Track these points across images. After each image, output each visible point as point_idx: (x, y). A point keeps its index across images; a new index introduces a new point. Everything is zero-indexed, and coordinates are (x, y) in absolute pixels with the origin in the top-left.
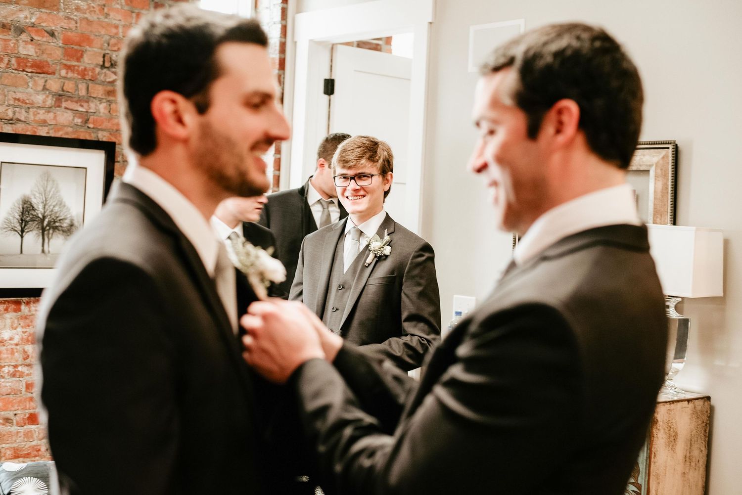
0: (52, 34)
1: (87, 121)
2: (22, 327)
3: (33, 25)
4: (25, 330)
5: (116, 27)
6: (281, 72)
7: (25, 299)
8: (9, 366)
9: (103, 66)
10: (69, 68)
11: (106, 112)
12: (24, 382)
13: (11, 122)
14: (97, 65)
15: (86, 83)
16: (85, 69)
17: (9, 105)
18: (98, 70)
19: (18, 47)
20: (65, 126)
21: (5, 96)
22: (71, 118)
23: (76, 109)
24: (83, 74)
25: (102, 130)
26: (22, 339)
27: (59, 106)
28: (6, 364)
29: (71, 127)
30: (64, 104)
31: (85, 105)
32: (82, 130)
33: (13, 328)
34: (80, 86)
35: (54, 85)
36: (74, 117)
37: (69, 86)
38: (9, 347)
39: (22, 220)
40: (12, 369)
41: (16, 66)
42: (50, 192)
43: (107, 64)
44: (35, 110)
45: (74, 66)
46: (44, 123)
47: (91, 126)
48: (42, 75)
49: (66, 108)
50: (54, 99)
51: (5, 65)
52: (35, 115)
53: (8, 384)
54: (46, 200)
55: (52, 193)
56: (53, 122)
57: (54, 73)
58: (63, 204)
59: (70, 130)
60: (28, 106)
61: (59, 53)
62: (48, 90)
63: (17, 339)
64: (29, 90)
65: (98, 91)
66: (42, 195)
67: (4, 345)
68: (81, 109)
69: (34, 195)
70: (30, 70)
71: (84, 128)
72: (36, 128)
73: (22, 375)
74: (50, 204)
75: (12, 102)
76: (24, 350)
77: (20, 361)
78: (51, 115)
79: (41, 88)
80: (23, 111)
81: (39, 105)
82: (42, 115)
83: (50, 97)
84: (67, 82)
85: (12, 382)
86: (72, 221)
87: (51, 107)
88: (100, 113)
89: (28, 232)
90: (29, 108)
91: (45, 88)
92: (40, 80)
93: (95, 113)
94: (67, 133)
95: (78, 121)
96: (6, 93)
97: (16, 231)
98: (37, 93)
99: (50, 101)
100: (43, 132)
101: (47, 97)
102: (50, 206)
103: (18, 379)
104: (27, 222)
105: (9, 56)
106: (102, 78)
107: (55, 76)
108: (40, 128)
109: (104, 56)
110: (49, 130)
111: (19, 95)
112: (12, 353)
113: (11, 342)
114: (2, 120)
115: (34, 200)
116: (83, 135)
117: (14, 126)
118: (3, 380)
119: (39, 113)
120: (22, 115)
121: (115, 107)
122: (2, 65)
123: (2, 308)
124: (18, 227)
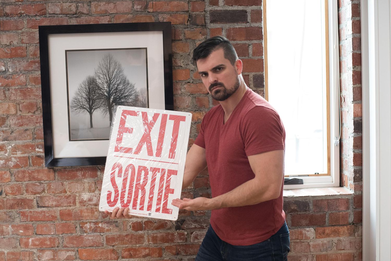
1: (146, 7)
7: (100, 166)
8: (90, 223)
12: (104, 236)
13: (75, 16)
17: (72, 2)
20: (126, 13)
22: (131, 6)
25: (162, 13)
28: (87, 221)
29: (131, 14)
32: (143, 15)
33: (90, 191)
36: (133, 4)
38: (90, 207)
39: (89, 99)
40: (92, 225)
42: (113, 72)
44: (96, 2)
46: (105, 13)
47: (151, 10)
52: (96, 7)
53: (90, 238)
54: (110, 80)
55: (115, 73)
56: (114, 12)
58: (127, 82)
59: (130, 16)
63: (95, 200)
66: (106, 77)
67: (84, 206)
69: (99, 76)
71: (144, 13)
72: (98, 18)
73: (102, 230)
74: (114, 83)
77: (100, 219)
78: (111, 5)
80: (85, 5)
82: (102, 6)
85: (93, 236)
86: (137, 96)
89: (96, 109)
90: (90, 2)
94: (128, 19)
95: (138, 7)
97: (84, 108)
100: (105, 21)
102: (114, 85)
103: (99, 234)
104: (94, 101)
108: (103, 18)
110: (110, 18)
112: (92, 211)
113: (91, 203)
114: (66, 15)
115: (99, 81)
116: (144, 19)
117: (78, 19)
118: (85, 234)
119: (100, 5)
120: (84, 9)
123: (79, 174)
124: (87, 106)
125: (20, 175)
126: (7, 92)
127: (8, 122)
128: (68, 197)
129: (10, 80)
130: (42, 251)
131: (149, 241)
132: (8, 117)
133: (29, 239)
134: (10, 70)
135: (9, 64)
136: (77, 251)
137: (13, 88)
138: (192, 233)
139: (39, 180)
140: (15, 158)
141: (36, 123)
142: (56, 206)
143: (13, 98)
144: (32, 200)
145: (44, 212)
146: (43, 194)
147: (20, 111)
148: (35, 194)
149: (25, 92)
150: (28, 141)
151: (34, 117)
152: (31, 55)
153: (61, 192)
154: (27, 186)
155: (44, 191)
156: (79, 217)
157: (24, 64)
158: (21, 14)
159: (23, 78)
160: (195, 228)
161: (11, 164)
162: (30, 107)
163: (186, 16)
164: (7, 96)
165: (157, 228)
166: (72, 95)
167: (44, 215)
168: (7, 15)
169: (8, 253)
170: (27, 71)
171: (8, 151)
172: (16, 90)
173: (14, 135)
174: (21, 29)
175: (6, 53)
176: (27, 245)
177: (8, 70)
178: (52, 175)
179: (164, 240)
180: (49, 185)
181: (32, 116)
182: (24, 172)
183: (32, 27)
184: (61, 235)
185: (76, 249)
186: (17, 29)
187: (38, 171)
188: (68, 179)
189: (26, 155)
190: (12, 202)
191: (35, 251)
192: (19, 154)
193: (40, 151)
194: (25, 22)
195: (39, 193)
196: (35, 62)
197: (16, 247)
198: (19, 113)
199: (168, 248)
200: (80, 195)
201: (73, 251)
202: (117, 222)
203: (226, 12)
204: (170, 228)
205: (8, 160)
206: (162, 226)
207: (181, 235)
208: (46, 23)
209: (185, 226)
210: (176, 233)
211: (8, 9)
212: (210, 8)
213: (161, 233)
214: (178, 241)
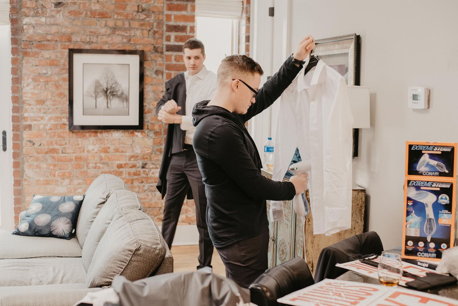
1: (130, 40)
2: (99, 144)
4: (100, 146)
6: (248, 5)
7: (100, 131)
8: (93, 163)
9: (138, 12)
10: (119, 14)
11: (141, 35)
12: (101, 171)
13: (89, 43)
14: (134, 11)
15: (129, 21)
16: (128, 14)
17: (87, 35)
18: (135, 13)
19: (91, 6)
20: (118, 44)
21: (85, 31)
22: (121, 39)
23: (123, 34)
24: (127, 16)
25: (139, 44)
26: (99, 150)
27: (114, 34)
30: (117, 33)
31: (129, 32)
32: (127, 45)
33: (93, 144)
34: (125, 23)
35: (111, 23)
37: (119, 23)
38: (92, 154)
39: (95, 91)
40: (94, 165)
41: (90, 15)
42: (110, 77)
43: (140, 10)
44: (101, 36)
45: (122, 13)
46: (106, 43)
47: (132, 42)
48: (104, 19)
49: (118, 34)
50: (111, 30)
51: (84, 15)
52: (101, 39)
53: (92, 172)
54: (108, 81)
55: (111, 77)
56: (111, 42)
57: (110, 17)
58: (117, 83)
59: (120, 45)
60: (97, 35)
61: (113, 7)
62: (107, 26)
63: (96, 150)
64: (98, 27)
65: (136, 24)
66: (106, 79)
67: (89, 153)
68: (126, 34)
69: (102, 79)
70: (98, 17)
72: (102, 46)
73: (99, 168)
74: (110, 83)
75: (88, 33)
76: (100, 156)
77: (98, 161)
78: (110, 38)
79: (103, 25)
80: (95, 38)
81: (103, 34)
82: (105, 39)
83: (109, 29)
84: (118, 21)
86: (122, 91)
87: (110, 35)
88: (137, 35)
89: (99, 97)
90: (98, 36)
91: (106, 25)
92: (103, 22)
93: (134, 36)
94: (119, 47)
95: (125, 40)
96: (85, 29)
97: (92, 97)
98: (102, 28)
99: (109, 32)
100: (106, 47)
101: (108, 29)
103: (97, 170)
104: (98, 93)
105: (86, 10)
106: (137, 17)
107: (111, 19)
108: (104, 45)
109: (138, 6)
110: (109, 46)
111: (92, 30)
112: (94, 157)
113: (93, 151)
114: (84, 42)
115: (101, 82)
116: (128, 48)
117: (90, 45)
118: (89, 170)
119: (103, 38)
120: (94, 39)
121: (145, 32)
122: (83, 16)
123: (87, 134)
124: (94, 95)
125: (52, 134)
126: (47, 86)
127: (46, 103)
128: (80, 148)
129: (49, 79)
130: (63, 179)
131: (126, 174)
132: (46, 100)
133: (55, 172)
134: (49, 73)
135: (49, 69)
136: (84, 180)
137: (50, 83)
138: (150, 171)
139: (63, 138)
140: (50, 124)
141: (63, 104)
142: (73, 153)
143: (50, 89)
144: (59, 149)
145: (66, 156)
146: (65, 146)
147: (54, 97)
148: (61, 145)
149: (57, 87)
150: (58, 115)
151: (62, 101)
152: (62, 65)
153: (76, 145)
154: (56, 141)
155: (66, 144)
156: (86, 160)
157: (57, 69)
158: (57, 41)
159: (56, 78)
160: (153, 168)
161: (48, 128)
162: (61, 95)
163: (152, 47)
164: (46, 88)
165: (131, 167)
167: (66, 158)
168: (48, 41)
169: (43, 181)
170: (59, 74)
171: (46, 120)
172: (52, 85)
173: (50, 110)
174: (57, 49)
175: (47, 63)
176: (54, 176)
177: (48, 73)
178: (71, 134)
179: (135, 174)
180: (69, 141)
181: (61, 100)
182: (55, 133)
183: (64, 48)
184: (75, 170)
185: (83, 178)
186: (54, 49)
187: (63, 132)
188: (81, 137)
189: (56, 123)
190: (46, 150)
191: (59, 179)
192: (52, 122)
193: (66, 121)
194: (59, 45)
195: (63, 145)
196: (64, 69)
197: (48, 177)
198: (53, 98)
199: (137, 179)
200: (87, 147)
201: (82, 179)
202: (108, 163)
203: (175, 46)
204: (138, 168)
205: (46, 125)
206: (134, 166)
207: (144, 171)
208: (71, 47)
209: (147, 166)
210: (142, 170)
211: (49, 37)
212: (165, 43)
213: (133, 170)
214: (143, 175)
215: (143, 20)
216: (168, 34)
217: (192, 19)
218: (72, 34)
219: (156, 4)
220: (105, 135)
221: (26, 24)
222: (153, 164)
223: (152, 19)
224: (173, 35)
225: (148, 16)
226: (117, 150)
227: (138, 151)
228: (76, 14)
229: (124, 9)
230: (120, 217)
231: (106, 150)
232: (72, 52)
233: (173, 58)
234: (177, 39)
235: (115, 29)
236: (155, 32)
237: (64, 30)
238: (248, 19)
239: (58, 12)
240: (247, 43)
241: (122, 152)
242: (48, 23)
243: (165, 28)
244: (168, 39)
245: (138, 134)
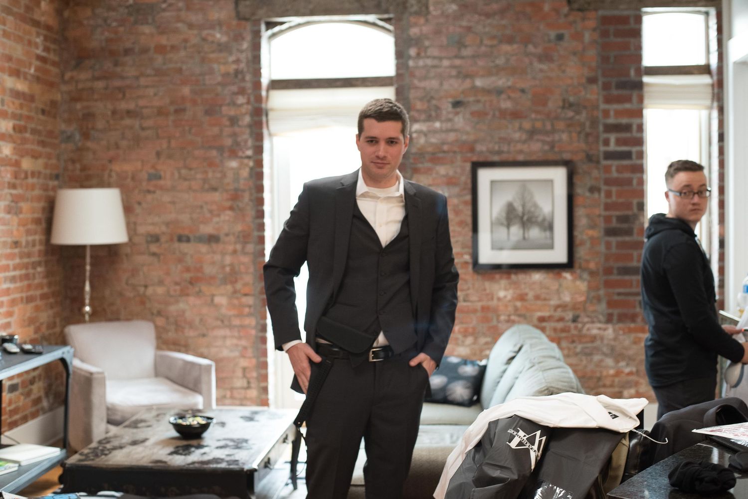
0: (523, 91)
1: (553, 147)
2: (513, 289)
3: (509, 87)
4: (515, 291)
5: (572, 78)
7: (514, 270)
8: (505, 315)
9: (563, 107)
10: (537, 112)
11: (568, 139)
13: (498, 153)
14: (559, 107)
15: (551, 121)
16: (550, 111)
17: (495, 143)
18: (559, 111)
19: (500, 104)
20: (537, 153)
21: (492, 137)
22: (541, 146)
23: (544, 139)
24: (548, 115)
25: (566, 152)
26: (513, 298)
27: (532, 139)
28: (502, 314)
29: (541, 152)
30: (535, 138)
31: (551, 136)
32: (550, 154)
33: (506, 289)
34: (546, 123)
35: (527, 125)
36: (543, 145)
37: (538, 125)
38: (504, 303)
39: (508, 218)
40: (506, 318)
41: (499, 116)
43: (567, 105)
44: (514, 143)
45: (541, 110)
46: (521, 152)
47: (557, 150)
48: (518, 120)
49: (537, 140)
50: (528, 135)
51: (491, 116)
52: (514, 147)
54: (524, 204)
55: (528, 198)
56: (528, 150)
57: (526, 117)
58: (537, 205)
59: (540, 154)
60: (509, 141)
61: (529, 103)
62: (522, 129)
63: (509, 297)
64: (509, 130)
65: (561, 125)
66: (521, 201)
67: (500, 301)
68: (548, 139)
69: (516, 201)
70: (509, 117)
71: (551, 152)
72: (515, 156)
73: (513, 322)
74: (527, 206)
75: (497, 140)
76: (515, 305)
77: (512, 312)
78: (526, 146)
79: (517, 128)
80: (506, 145)
81: (517, 140)
82: (519, 146)
83: (525, 133)
84: (536, 122)
86: (544, 216)
87: (526, 141)
88: (563, 140)
89: (513, 225)
90: (510, 143)
91: (520, 128)
92: (517, 123)
93: (559, 141)
94: (539, 157)
95: (547, 148)
96: (493, 135)
97: (504, 225)
98: (515, 132)
99: (524, 137)
100: (521, 158)
101: (523, 133)
102: (527, 208)
104: (511, 220)
105: (493, 110)
106: (563, 115)
107: (527, 119)
108: (518, 155)
109: (564, 100)
110: (525, 156)
111: (502, 135)
112: (506, 306)
113: (505, 299)
114: (491, 152)
115: (515, 204)
116: (551, 157)
117: (500, 156)
118: (500, 324)
119: (517, 146)
120: (505, 148)
121: (574, 135)
122: (489, 117)
123: (497, 276)
124: (505, 222)
128: (487, 295)
130: (465, 336)
131: (551, 330)
138: (585, 326)
139: (465, 280)
141: (465, 235)
142: (479, 301)
145: (468, 306)
146: (468, 292)
148: (462, 291)
149: (457, 212)
150: (458, 250)
151: (464, 231)
152: (463, 183)
153: (483, 290)
155: (468, 289)
156: (495, 311)
157: (456, 190)
158: (455, 152)
159: (456, 201)
160: (587, 322)
162: (461, 223)
163: (584, 155)
165: (558, 321)
166: (495, 214)
167: (469, 308)
168: (444, 152)
170: (459, 196)
174: (455, 163)
175: (444, 181)
178: (476, 276)
179: (563, 330)
180: (473, 284)
181: (462, 230)
183: (465, 161)
184: (481, 325)
185: (491, 336)
186: (452, 163)
187: (465, 274)
188: (488, 280)
191: (460, 337)
193: (468, 258)
194: (459, 158)
195: (465, 291)
196: (465, 189)
199: (566, 338)
200: (497, 294)
201: (489, 337)
202: (525, 315)
203: (616, 152)
204: (568, 321)
206: (561, 319)
207: (576, 328)
208: (475, 159)
209: (580, 320)
210: (572, 325)
211: (445, 148)
212: (603, 148)
213: (560, 325)
214: (574, 332)
215: (571, 118)
216: (606, 135)
217: (639, 114)
218: (476, 141)
219: (588, 96)
220: (521, 277)
221: (416, 132)
222: (588, 316)
223: (583, 117)
224: (613, 137)
225: (578, 113)
226: (537, 298)
227: (567, 298)
228: (479, 115)
229: (545, 104)
230: (531, 367)
231: (522, 298)
232: (476, 166)
233: (614, 169)
234: (619, 142)
235: (532, 133)
236: (588, 135)
237: (464, 137)
238: (721, 110)
239: (457, 114)
240: (721, 144)
241: (545, 299)
242: (444, 129)
243: (601, 128)
244: (606, 142)
245: (567, 275)
